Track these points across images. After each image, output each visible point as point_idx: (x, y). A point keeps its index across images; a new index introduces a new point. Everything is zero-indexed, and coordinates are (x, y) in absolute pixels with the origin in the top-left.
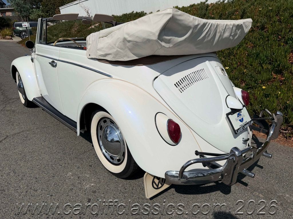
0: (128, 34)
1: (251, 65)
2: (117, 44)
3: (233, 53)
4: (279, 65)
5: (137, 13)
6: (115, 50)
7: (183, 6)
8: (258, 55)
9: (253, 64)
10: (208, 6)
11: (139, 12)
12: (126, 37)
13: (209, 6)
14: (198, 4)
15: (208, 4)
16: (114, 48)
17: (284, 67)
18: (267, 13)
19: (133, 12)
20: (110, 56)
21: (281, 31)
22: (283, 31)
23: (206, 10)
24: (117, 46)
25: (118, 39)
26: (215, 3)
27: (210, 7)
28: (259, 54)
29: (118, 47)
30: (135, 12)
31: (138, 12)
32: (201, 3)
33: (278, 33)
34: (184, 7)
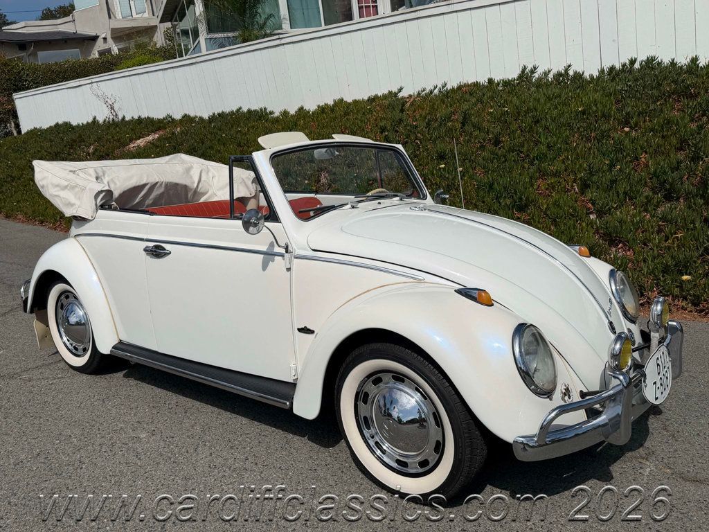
1: (484, 202)
3: (455, 186)
4: (521, 199)
5: (249, 111)
7: (354, 98)
8: (491, 186)
9: (485, 199)
10: (403, 102)
11: (256, 111)
13: (407, 102)
14: (385, 97)
15: (403, 98)
17: (527, 199)
18: (501, 117)
19: (240, 108)
21: (523, 146)
22: (526, 146)
23: (402, 111)
26: (416, 94)
27: (408, 104)
28: (493, 184)
30: (245, 109)
31: (252, 109)
32: (390, 93)
33: (519, 150)
34: (355, 100)
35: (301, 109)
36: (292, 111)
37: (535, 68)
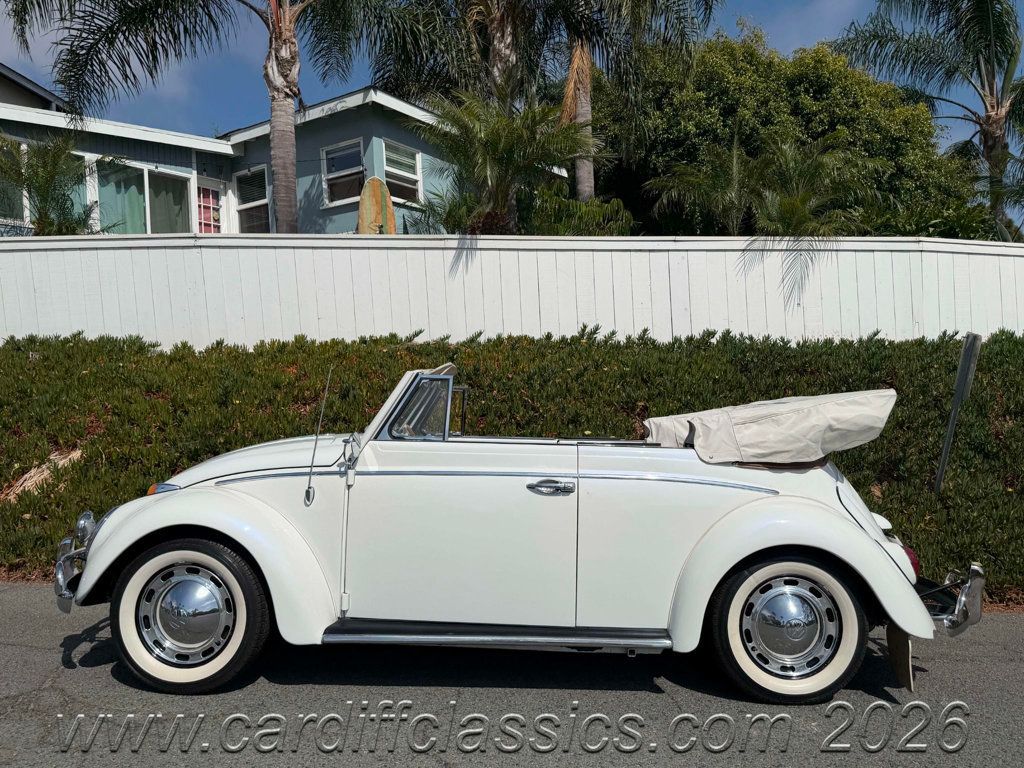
0: (836, 420)
2: (811, 434)
6: (802, 445)
12: (834, 423)
16: (799, 441)
20: (783, 455)
24: (808, 437)
25: (814, 426)
29: (810, 440)
32: (393, 336)
35: (220, 343)
36: (199, 347)
37: (597, 328)
